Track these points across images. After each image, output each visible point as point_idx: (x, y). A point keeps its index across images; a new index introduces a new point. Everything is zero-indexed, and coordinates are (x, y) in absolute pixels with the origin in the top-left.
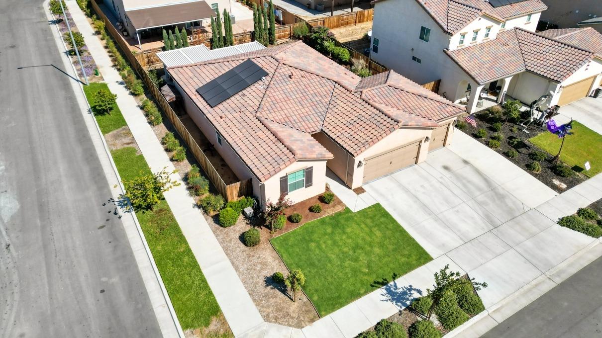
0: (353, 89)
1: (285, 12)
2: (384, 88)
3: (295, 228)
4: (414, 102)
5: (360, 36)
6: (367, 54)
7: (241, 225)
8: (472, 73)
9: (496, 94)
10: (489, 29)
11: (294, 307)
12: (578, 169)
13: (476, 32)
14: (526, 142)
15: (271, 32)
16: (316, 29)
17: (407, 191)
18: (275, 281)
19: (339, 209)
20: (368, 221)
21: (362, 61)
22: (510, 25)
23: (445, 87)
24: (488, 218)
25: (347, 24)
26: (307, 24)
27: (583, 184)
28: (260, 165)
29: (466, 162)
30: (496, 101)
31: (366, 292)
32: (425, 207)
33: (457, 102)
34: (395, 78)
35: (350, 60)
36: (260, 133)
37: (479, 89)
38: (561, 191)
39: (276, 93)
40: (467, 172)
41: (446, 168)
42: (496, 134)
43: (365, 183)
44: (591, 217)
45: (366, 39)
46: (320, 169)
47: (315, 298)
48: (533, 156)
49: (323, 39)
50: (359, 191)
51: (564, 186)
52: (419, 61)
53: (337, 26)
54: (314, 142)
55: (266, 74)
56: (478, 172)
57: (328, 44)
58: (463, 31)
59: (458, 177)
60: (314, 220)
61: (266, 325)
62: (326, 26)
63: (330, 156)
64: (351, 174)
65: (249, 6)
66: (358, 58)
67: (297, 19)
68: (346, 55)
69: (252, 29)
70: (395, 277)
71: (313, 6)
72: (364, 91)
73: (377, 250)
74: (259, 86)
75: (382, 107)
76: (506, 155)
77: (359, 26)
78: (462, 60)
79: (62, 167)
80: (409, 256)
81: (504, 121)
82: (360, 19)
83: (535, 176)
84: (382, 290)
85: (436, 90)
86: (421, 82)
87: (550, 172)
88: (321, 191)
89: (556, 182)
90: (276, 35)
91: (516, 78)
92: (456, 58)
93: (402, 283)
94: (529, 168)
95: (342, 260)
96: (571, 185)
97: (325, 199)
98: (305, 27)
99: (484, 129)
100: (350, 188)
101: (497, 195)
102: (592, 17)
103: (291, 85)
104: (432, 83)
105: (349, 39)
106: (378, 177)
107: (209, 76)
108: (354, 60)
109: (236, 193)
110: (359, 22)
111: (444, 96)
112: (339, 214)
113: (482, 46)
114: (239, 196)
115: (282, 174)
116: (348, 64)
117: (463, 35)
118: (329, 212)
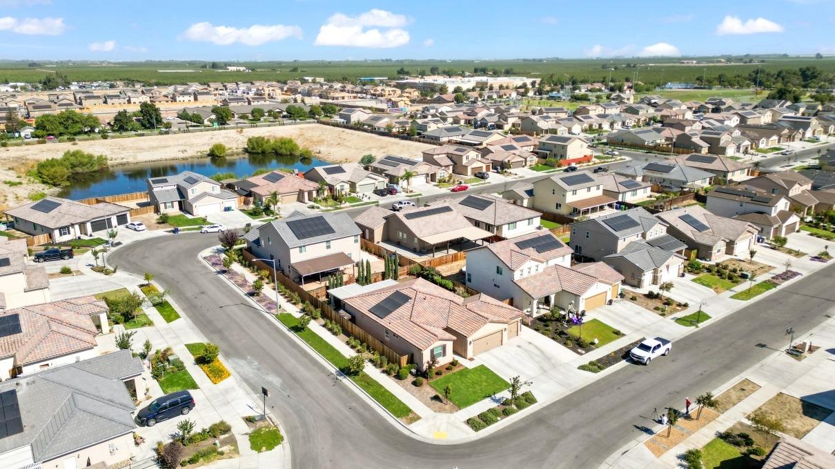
0: (461, 304)
1: (401, 257)
2: (479, 303)
3: (439, 378)
4: (496, 309)
5: (457, 271)
6: (464, 283)
7: (411, 379)
8: (529, 293)
9: (549, 305)
10: (537, 266)
11: (447, 407)
12: (593, 344)
13: (530, 269)
14: (565, 331)
15: (396, 272)
16: (427, 269)
17: (498, 358)
18: (436, 398)
19: (461, 368)
20: (478, 372)
21: (462, 288)
22: (552, 263)
23: (516, 301)
24: (542, 368)
25: (446, 263)
26: (420, 265)
27: (595, 351)
28: (420, 344)
29: (530, 343)
30: (549, 310)
31: (481, 400)
32: (508, 365)
33: (525, 311)
34: (484, 297)
35: (453, 288)
36: (415, 329)
37: (535, 302)
38: (581, 354)
39: (418, 308)
40: (531, 348)
41: (519, 346)
42: (548, 328)
43: (474, 355)
44: (595, 365)
45: (462, 273)
46: (450, 346)
47: (457, 403)
48: (568, 338)
49: (432, 275)
50: (471, 359)
51: (584, 352)
52: (498, 287)
53: (440, 265)
54: (444, 332)
55: (411, 298)
56: (537, 348)
57: (436, 278)
58: (521, 268)
59: (526, 350)
60: (449, 373)
61: (435, 414)
62: (432, 265)
63: (455, 338)
64: (466, 350)
65: (368, 251)
66: (459, 287)
67: (411, 262)
68: (450, 285)
69: (384, 270)
70: (494, 394)
71: (418, 249)
72: (468, 304)
73: (485, 384)
74: (408, 305)
75: (479, 312)
76: (553, 339)
77: (455, 264)
78: (523, 285)
79: (293, 361)
80: (501, 385)
81: (552, 321)
82: (455, 258)
83: (569, 348)
84: (489, 399)
85: (511, 303)
86: (501, 299)
87: (577, 346)
88: (451, 360)
89: (580, 350)
90: (399, 273)
91: (558, 295)
92: (519, 284)
93: (498, 396)
94: (565, 344)
95: (468, 389)
96: (587, 351)
97: (454, 364)
98: (419, 268)
99: (541, 325)
100: (466, 358)
101: (547, 358)
102: (612, 253)
103: (426, 304)
104: (508, 300)
105: (449, 274)
106: (481, 352)
107: (374, 301)
108: (456, 288)
109: (405, 362)
110: (455, 261)
111: (516, 307)
112: (463, 370)
113: (535, 277)
114: (407, 364)
115: (431, 348)
116: (454, 291)
117: (522, 271)
118: (456, 370)
